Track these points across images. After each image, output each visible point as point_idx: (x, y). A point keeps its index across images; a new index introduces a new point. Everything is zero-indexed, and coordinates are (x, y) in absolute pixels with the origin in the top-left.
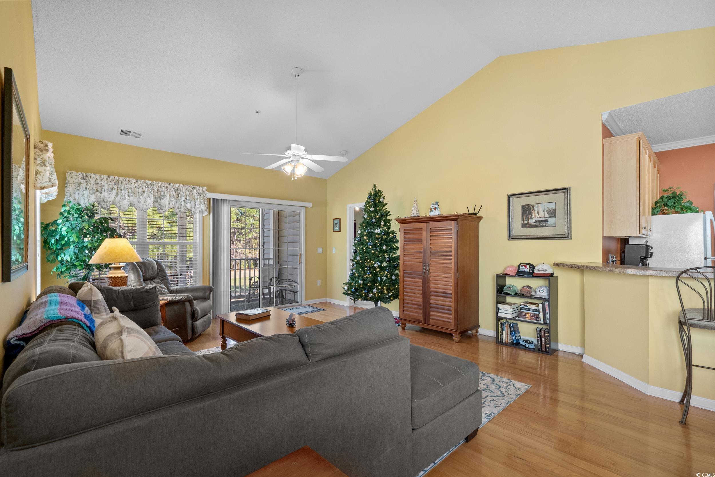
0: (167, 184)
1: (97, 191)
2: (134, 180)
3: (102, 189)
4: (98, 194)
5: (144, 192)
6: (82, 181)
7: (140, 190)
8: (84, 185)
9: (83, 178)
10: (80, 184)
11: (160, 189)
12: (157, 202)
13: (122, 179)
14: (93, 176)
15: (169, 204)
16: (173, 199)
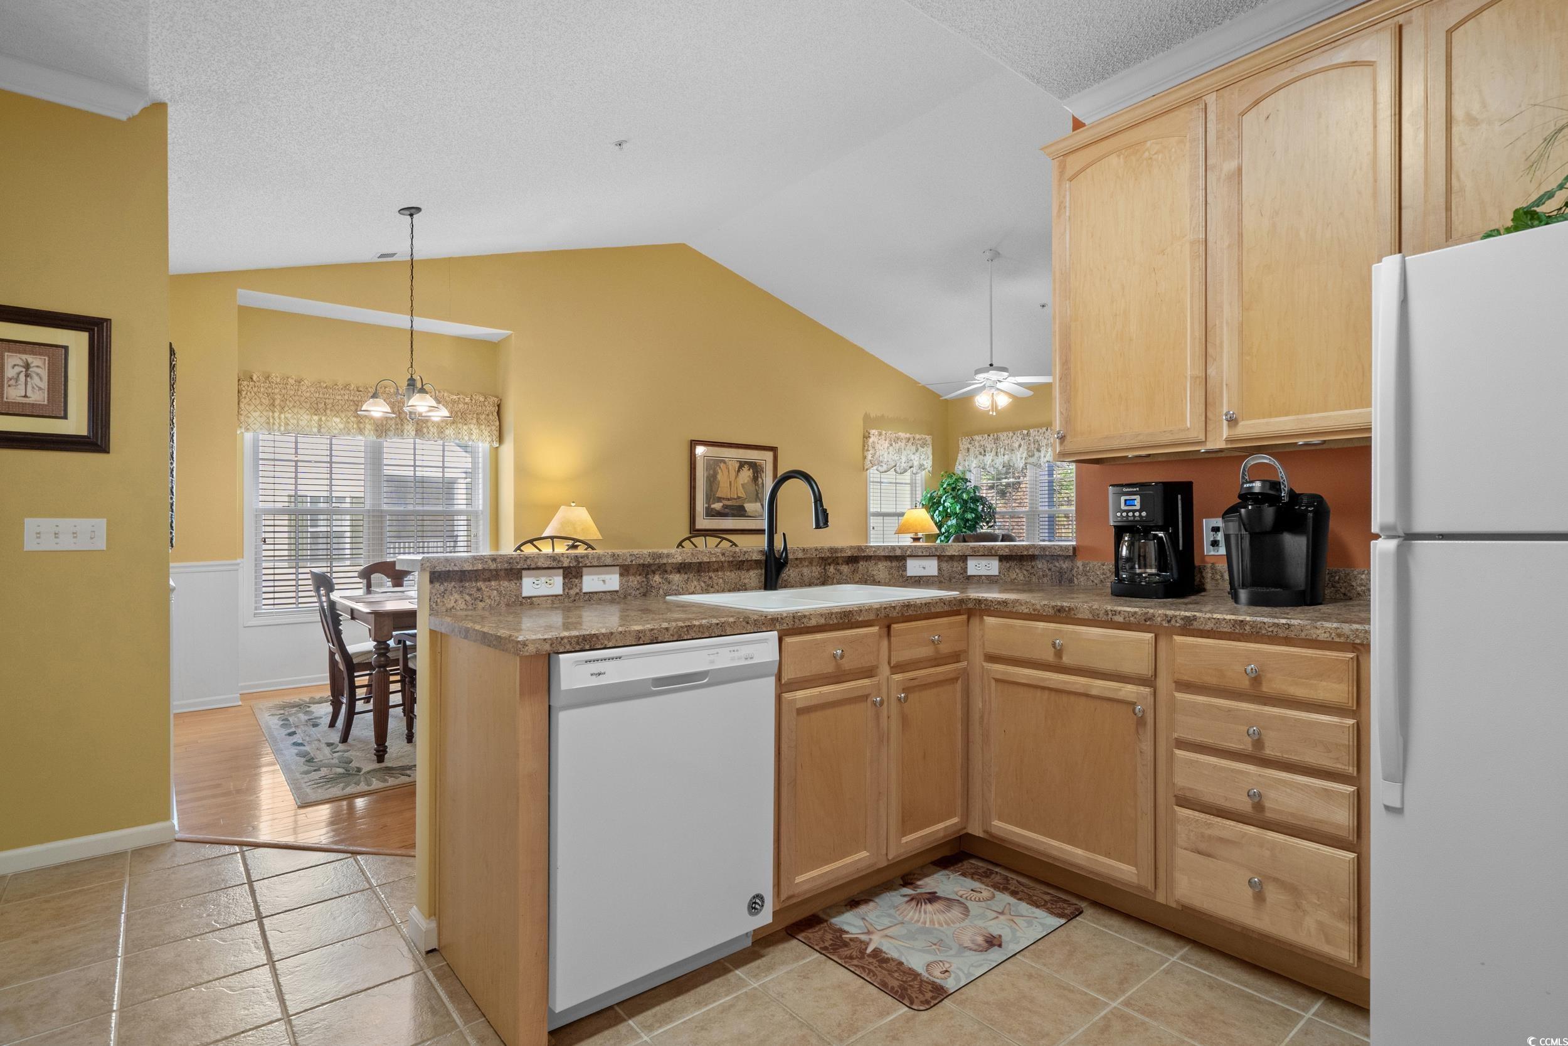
0: (1044, 429)
1: (981, 454)
2: (1011, 434)
3: (985, 451)
4: (981, 457)
5: (1020, 446)
6: (969, 446)
7: (1016, 445)
8: (971, 451)
9: (970, 443)
10: (968, 449)
11: (1037, 438)
12: (1033, 456)
13: (999, 434)
14: (977, 438)
15: (1045, 456)
16: (1050, 449)
